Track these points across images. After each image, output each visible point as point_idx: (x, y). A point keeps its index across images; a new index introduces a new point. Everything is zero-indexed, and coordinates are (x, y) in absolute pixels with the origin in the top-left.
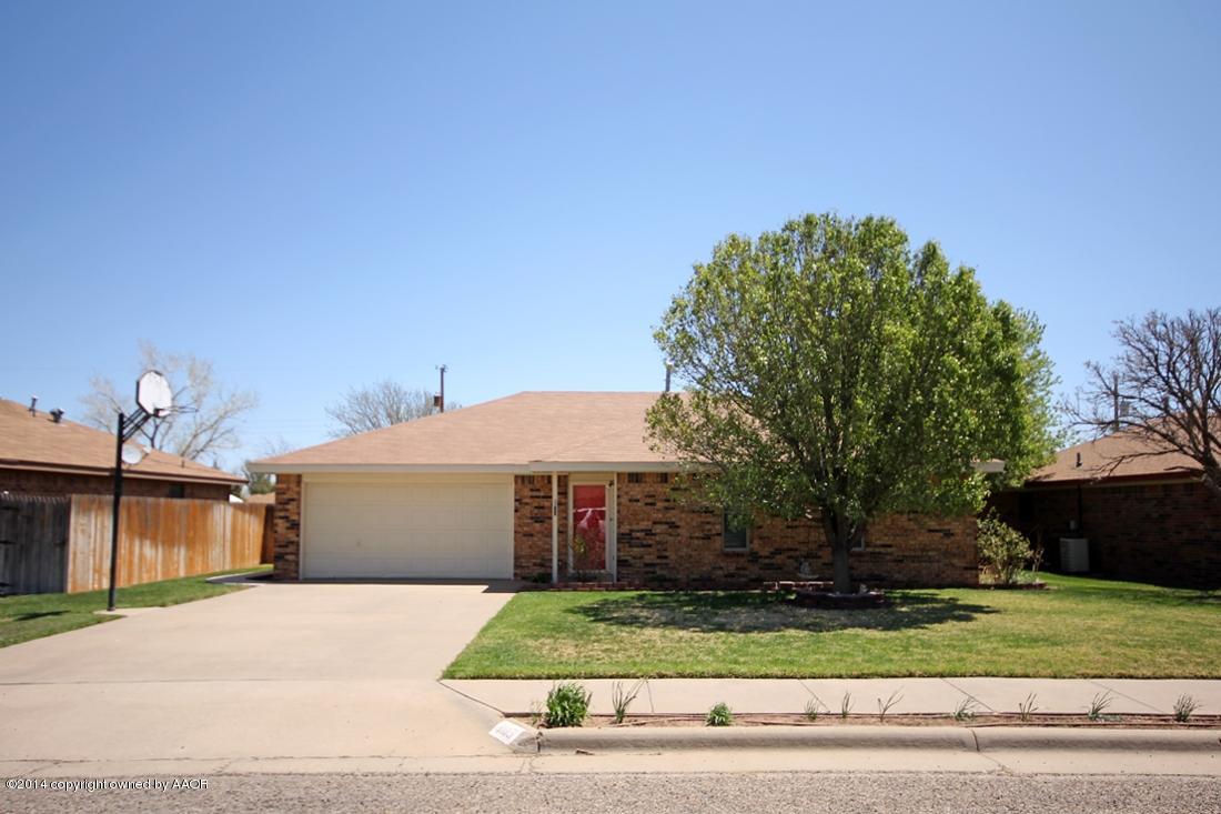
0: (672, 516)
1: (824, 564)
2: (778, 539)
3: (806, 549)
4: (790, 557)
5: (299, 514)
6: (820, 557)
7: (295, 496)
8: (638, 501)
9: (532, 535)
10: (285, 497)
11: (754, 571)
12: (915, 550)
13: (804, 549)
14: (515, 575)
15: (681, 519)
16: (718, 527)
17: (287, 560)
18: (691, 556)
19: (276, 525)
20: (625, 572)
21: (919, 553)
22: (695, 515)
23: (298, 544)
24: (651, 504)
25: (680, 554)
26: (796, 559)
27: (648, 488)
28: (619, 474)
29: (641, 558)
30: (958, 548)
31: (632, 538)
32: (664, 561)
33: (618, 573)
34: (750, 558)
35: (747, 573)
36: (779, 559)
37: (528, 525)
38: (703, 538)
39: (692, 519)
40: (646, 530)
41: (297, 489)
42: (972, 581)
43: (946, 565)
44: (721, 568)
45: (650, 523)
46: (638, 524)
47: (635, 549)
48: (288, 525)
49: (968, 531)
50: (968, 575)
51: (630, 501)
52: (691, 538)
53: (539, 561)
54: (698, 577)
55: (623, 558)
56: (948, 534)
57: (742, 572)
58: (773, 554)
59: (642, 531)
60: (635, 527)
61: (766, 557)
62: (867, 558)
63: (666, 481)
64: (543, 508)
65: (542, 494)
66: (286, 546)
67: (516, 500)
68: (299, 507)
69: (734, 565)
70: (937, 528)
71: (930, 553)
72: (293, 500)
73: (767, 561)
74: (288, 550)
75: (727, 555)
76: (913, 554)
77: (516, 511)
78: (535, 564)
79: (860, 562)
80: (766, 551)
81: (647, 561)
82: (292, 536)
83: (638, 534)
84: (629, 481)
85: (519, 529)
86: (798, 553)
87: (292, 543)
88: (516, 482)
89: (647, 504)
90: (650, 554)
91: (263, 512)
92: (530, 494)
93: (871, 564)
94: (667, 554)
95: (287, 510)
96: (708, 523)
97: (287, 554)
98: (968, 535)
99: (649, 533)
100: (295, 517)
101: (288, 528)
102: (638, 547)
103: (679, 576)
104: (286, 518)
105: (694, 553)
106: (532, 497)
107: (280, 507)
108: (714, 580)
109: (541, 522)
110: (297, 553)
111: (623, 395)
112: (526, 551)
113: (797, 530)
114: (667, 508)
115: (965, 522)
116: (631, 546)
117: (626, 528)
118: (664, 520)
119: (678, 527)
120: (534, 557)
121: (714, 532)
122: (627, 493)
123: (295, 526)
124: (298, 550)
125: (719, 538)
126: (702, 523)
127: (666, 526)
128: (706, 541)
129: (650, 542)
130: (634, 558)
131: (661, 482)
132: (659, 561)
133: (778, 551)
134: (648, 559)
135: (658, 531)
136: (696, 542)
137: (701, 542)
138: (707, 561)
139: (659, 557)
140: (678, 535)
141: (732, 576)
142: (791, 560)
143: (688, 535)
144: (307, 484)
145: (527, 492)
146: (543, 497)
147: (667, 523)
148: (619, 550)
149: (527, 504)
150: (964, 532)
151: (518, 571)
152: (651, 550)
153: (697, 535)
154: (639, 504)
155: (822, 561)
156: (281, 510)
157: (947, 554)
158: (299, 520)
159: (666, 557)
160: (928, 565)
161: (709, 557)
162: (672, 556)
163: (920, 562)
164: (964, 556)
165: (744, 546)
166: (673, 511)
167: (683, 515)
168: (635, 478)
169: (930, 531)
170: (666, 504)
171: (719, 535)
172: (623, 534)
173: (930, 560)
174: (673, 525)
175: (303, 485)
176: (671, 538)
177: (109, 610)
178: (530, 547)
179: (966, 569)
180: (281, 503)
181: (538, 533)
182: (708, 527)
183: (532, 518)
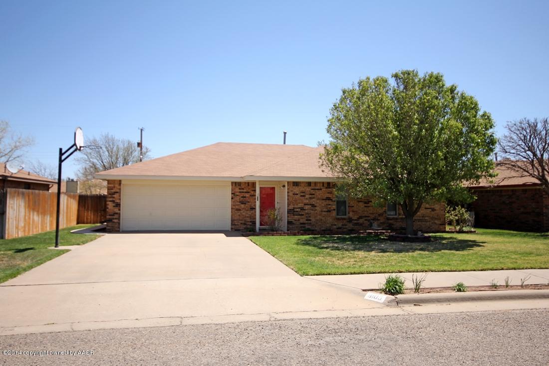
0: (313, 201)
1: (381, 223)
2: (361, 212)
3: (373, 216)
4: (366, 220)
5: (120, 199)
6: (379, 220)
7: (118, 191)
8: (297, 194)
9: (240, 210)
10: (113, 191)
11: (350, 226)
12: (419, 217)
13: (372, 216)
14: (232, 229)
15: (317, 203)
16: (334, 206)
17: (114, 222)
18: (321, 220)
19: (108, 205)
20: (291, 227)
21: (421, 218)
22: (323, 201)
23: (119, 214)
24: (303, 196)
25: (316, 218)
26: (369, 220)
27: (302, 189)
28: (288, 182)
29: (299, 220)
30: (437, 216)
31: (295, 212)
32: (309, 222)
33: (288, 227)
34: (348, 220)
35: (347, 227)
36: (361, 221)
37: (238, 205)
38: (327, 211)
39: (322, 203)
40: (301, 208)
41: (118, 187)
42: (443, 230)
43: (432, 223)
44: (335, 225)
45: (303, 205)
46: (297, 205)
47: (296, 217)
48: (114, 205)
49: (442, 209)
50: (442, 227)
51: (294, 194)
52: (322, 211)
53: (243, 222)
54: (325, 229)
55: (290, 221)
56: (433, 210)
57: (344, 227)
58: (359, 218)
59: (299, 208)
60: (296, 206)
61: (355, 220)
62: (399, 221)
63: (310, 186)
64: (245, 197)
65: (245, 191)
66: (113, 215)
67: (232, 194)
68: (120, 196)
69: (341, 224)
70: (429, 207)
71: (426, 218)
72: (117, 192)
73: (356, 222)
74: (115, 217)
75: (338, 219)
76: (419, 218)
77: (232, 198)
78: (241, 224)
79: (396, 222)
80: (355, 217)
81: (302, 222)
82: (116, 210)
83: (297, 210)
84: (293, 186)
85: (234, 207)
86: (369, 218)
87: (117, 213)
88: (232, 185)
89: (301, 196)
90: (302, 219)
91: (77, 198)
92: (239, 190)
93: (401, 223)
94: (311, 218)
95: (114, 197)
96: (330, 205)
97: (114, 219)
98: (442, 210)
99: (302, 209)
100: (118, 201)
101: (114, 206)
102: (297, 215)
103: (316, 229)
104: (113, 201)
105: (323, 218)
106: (240, 192)
107: (110, 196)
108: (332, 230)
109: (245, 204)
110: (119, 219)
111: (268, 145)
112: (237, 217)
113: (370, 208)
114: (310, 198)
115: (440, 205)
116: (294, 215)
117: (291, 207)
118: (309, 203)
119: (316, 206)
120: (242, 220)
121: (332, 209)
122: (292, 191)
123: (118, 205)
124: (120, 217)
125: (333, 211)
126: (327, 204)
127: (310, 206)
128: (328, 213)
129: (303, 213)
130: (296, 220)
131: (308, 186)
132: (307, 222)
133: (361, 217)
134: (302, 221)
135: (306, 208)
136: (324, 213)
137: (326, 213)
138: (329, 222)
139: (307, 220)
140: (316, 210)
141: (340, 228)
142: (366, 221)
143: (320, 210)
144: (123, 185)
145: (237, 190)
146: (246, 192)
147: (310, 205)
148: (288, 217)
149: (238, 195)
150: (440, 209)
151: (233, 227)
152: (303, 217)
153: (324, 210)
154: (298, 196)
155: (379, 221)
156: (110, 198)
157: (433, 218)
158: (120, 203)
159: (310, 220)
160: (425, 223)
161: (330, 220)
162: (313, 220)
163: (422, 222)
164: (440, 219)
165: (346, 215)
166: (314, 199)
167: (318, 201)
168: (296, 184)
169: (426, 208)
170: (310, 196)
171: (334, 210)
172: (290, 210)
173: (426, 221)
174: (313, 206)
175: (122, 185)
176: (312, 212)
177: (56, 247)
178: (239, 215)
179: (441, 224)
180: (110, 194)
181: (243, 209)
182: (330, 206)
183: (240, 202)
